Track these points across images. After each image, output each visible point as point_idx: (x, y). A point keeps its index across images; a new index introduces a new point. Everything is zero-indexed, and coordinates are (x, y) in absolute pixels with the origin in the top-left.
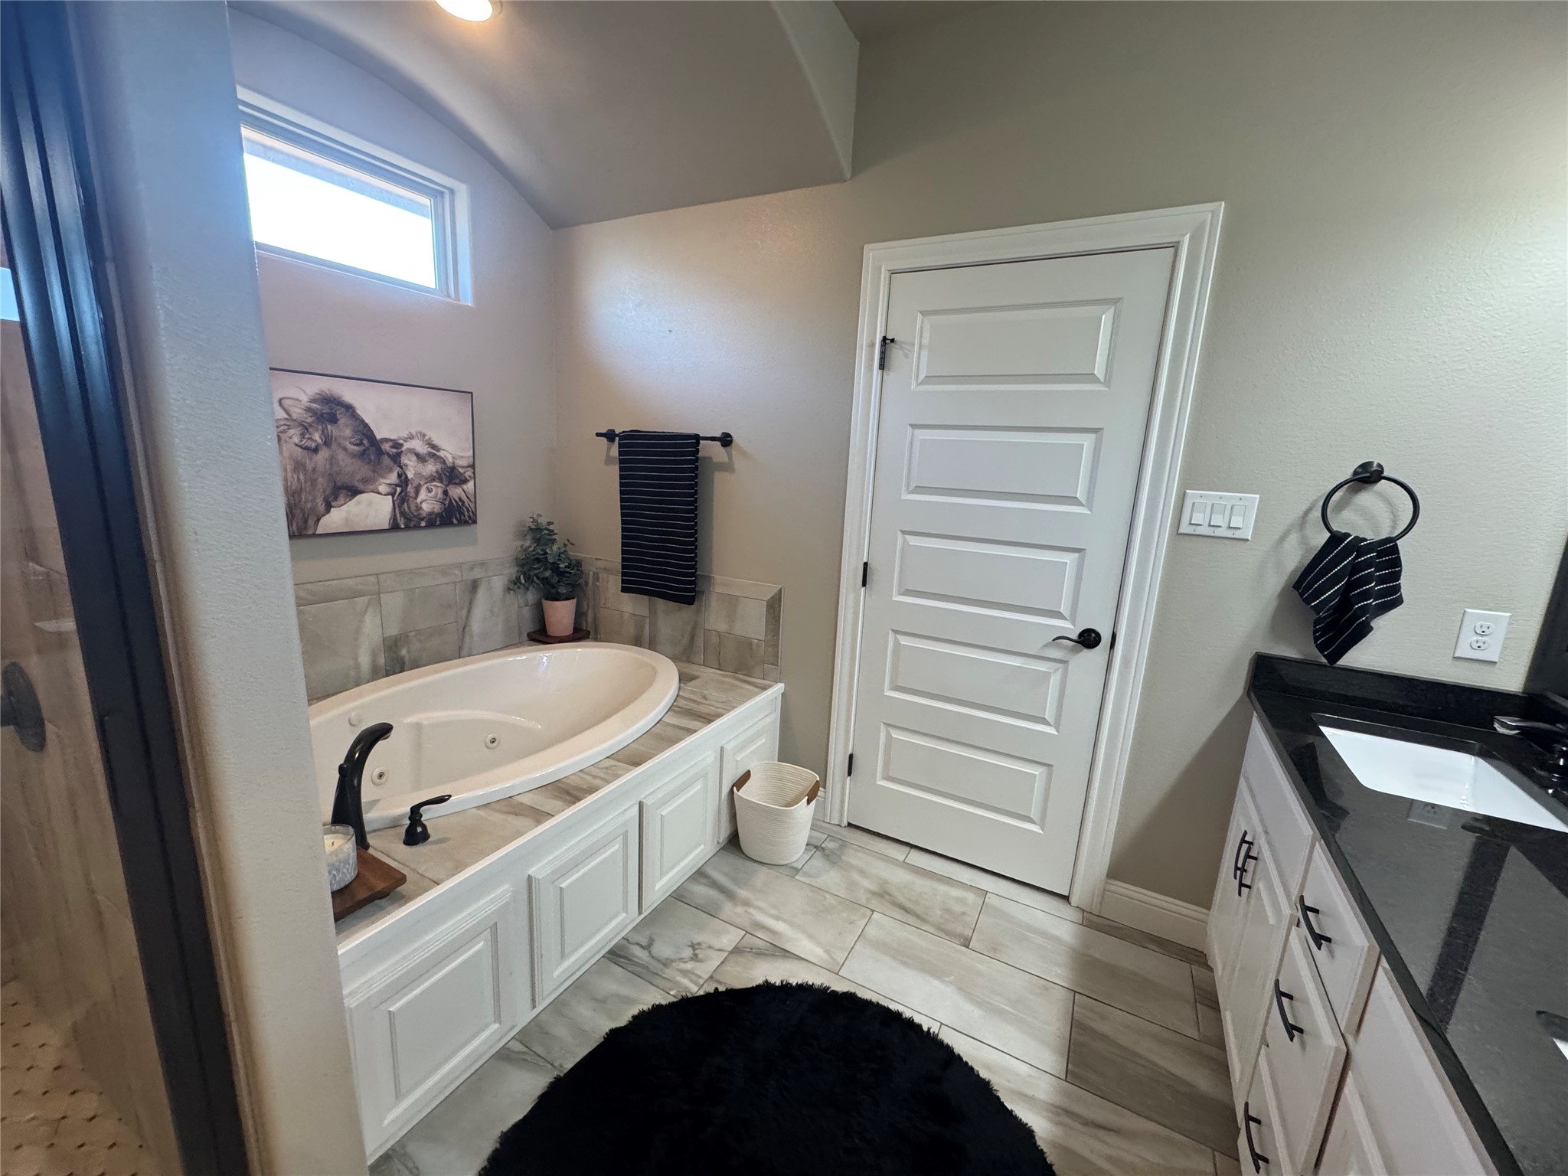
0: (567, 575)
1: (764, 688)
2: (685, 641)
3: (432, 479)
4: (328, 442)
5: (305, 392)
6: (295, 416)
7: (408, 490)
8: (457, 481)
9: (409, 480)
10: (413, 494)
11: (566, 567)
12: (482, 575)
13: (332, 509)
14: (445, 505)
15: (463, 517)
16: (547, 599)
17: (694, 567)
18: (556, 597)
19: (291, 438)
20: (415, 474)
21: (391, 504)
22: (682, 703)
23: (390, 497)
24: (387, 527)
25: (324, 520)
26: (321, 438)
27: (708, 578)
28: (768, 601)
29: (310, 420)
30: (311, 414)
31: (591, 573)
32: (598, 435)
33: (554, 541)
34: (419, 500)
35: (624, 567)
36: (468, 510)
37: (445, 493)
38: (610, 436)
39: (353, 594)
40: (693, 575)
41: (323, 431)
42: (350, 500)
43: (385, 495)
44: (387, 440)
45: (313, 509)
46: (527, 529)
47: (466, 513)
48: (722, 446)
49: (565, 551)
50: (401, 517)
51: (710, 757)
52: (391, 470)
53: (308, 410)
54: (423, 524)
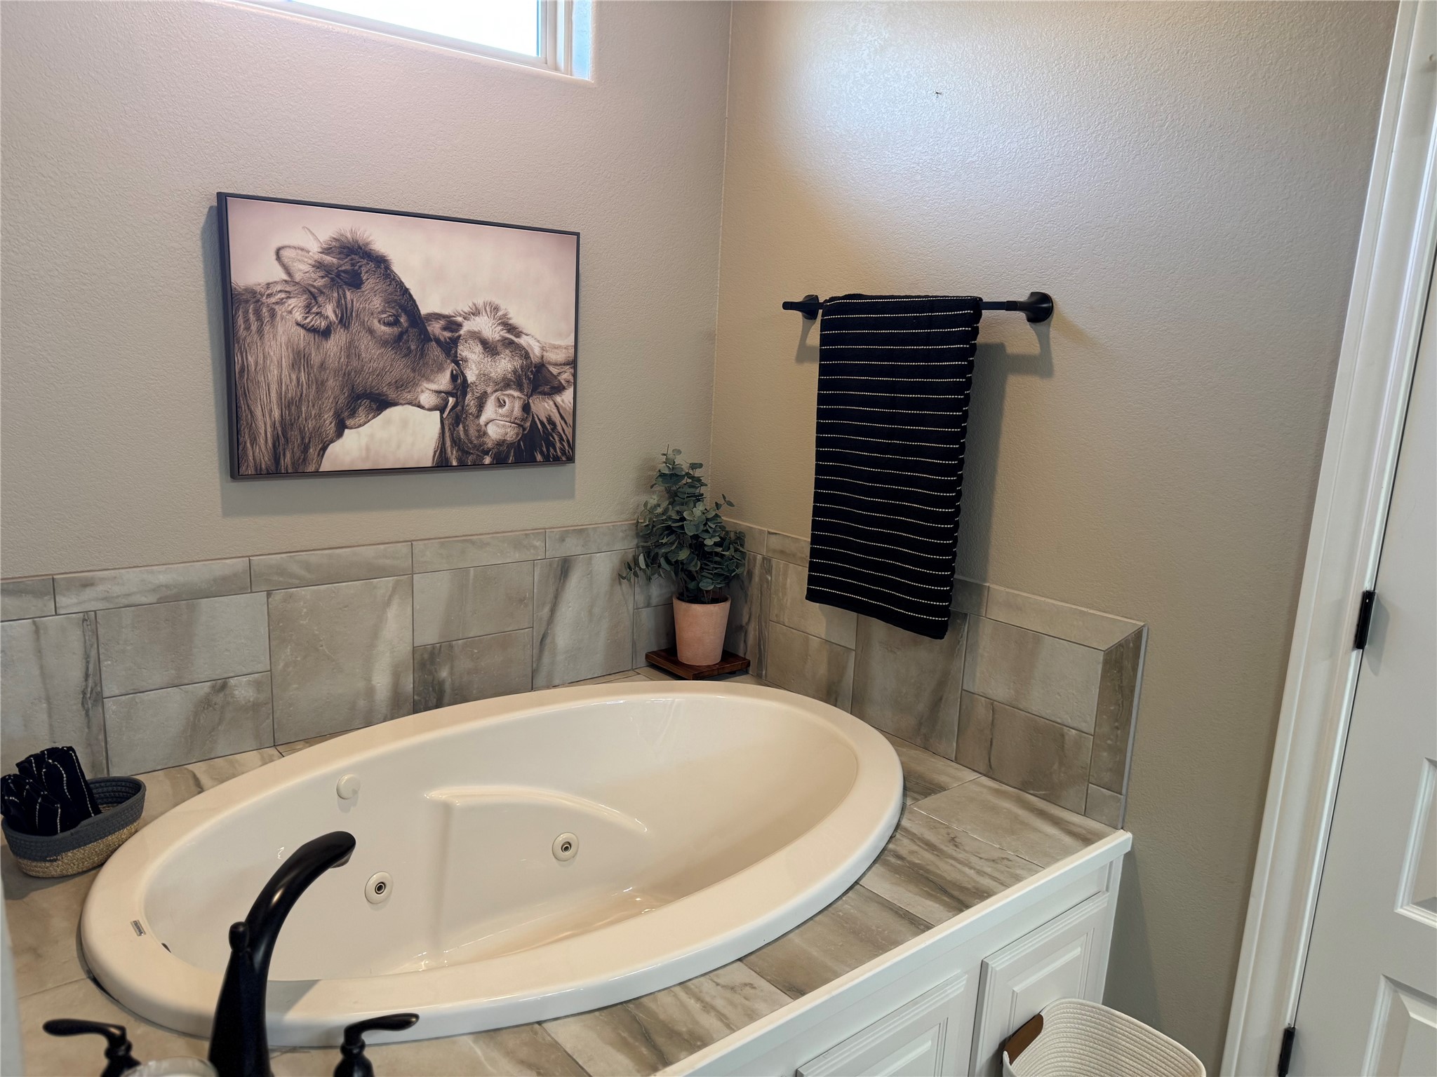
0: (717, 559)
1: (1087, 839)
2: (922, 706)
3: (505, 384)
4: (345, 320)
5: (316, 239)
6: (298, 277)
7: (466, 402)
8: (547, 389)
9: (468, 386)
10: (473, 410)
11: (716, 544)
12: (579, 550)
13: (346, 431)
14: (524, 429)
15: (552, 450)
16: (681, 598)
17: (948, 566)
18: (697, 597)
19: (290, 312)
20: (479, 376)
21: (439, 425)
22: (904, 846)
23: (438, 413)
24: (429, 464)
25: (335, 449)
26: (335, 312)
27: (977, 590)
28: (1108, 653)
29: (320, 283)
30: (322, 274)
31: (759, 557)
32: (788, 306)
33: (699, 498)
34: (483, 419)
35: (814, 553)
36: (561, 439)
37: (526, 408)
38: (808, 307)
39: (372, 572)
40: (947, 581)
41: (339, 302)
42: (374, 417)
43: (430, 410)
44: (438, 316)
45: (317, 431)
46: (656, 474)
47: (558, 445)
48: (1029, 320)
49: (717, 516)
50: (452, 446)
51: (959, 985)
52: (441, 369)
53: (319, 266)
54: (487, 460)
